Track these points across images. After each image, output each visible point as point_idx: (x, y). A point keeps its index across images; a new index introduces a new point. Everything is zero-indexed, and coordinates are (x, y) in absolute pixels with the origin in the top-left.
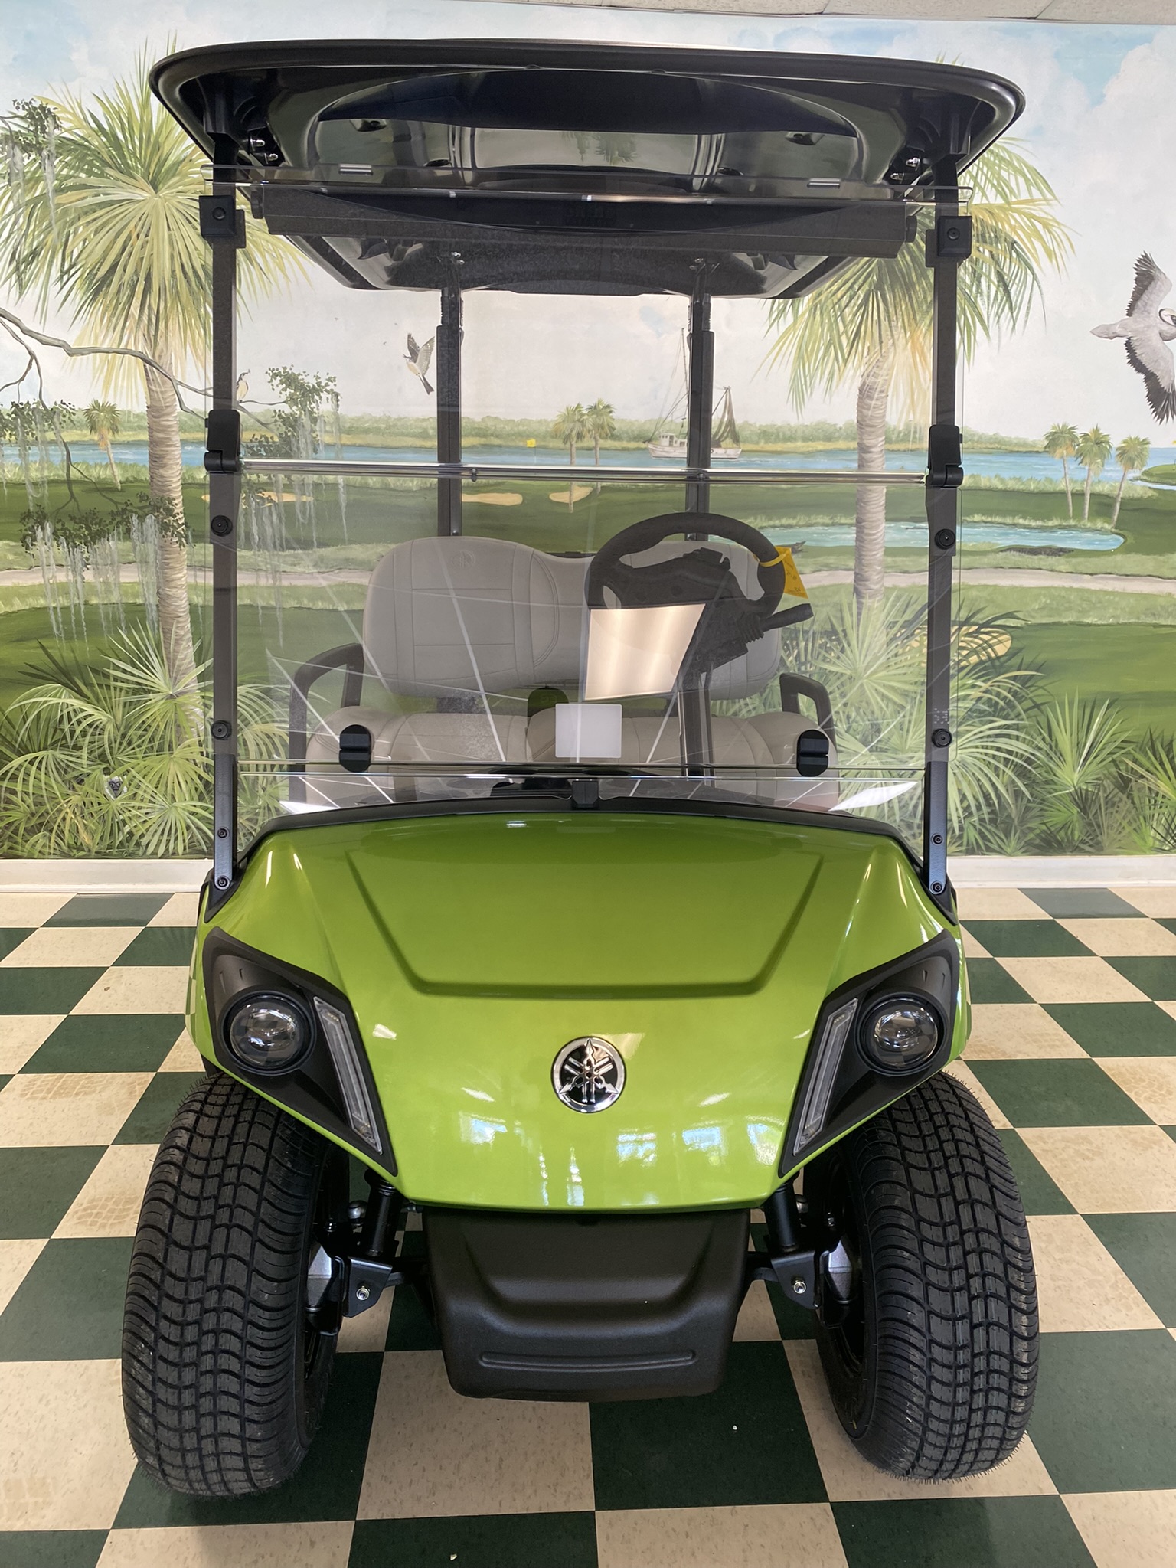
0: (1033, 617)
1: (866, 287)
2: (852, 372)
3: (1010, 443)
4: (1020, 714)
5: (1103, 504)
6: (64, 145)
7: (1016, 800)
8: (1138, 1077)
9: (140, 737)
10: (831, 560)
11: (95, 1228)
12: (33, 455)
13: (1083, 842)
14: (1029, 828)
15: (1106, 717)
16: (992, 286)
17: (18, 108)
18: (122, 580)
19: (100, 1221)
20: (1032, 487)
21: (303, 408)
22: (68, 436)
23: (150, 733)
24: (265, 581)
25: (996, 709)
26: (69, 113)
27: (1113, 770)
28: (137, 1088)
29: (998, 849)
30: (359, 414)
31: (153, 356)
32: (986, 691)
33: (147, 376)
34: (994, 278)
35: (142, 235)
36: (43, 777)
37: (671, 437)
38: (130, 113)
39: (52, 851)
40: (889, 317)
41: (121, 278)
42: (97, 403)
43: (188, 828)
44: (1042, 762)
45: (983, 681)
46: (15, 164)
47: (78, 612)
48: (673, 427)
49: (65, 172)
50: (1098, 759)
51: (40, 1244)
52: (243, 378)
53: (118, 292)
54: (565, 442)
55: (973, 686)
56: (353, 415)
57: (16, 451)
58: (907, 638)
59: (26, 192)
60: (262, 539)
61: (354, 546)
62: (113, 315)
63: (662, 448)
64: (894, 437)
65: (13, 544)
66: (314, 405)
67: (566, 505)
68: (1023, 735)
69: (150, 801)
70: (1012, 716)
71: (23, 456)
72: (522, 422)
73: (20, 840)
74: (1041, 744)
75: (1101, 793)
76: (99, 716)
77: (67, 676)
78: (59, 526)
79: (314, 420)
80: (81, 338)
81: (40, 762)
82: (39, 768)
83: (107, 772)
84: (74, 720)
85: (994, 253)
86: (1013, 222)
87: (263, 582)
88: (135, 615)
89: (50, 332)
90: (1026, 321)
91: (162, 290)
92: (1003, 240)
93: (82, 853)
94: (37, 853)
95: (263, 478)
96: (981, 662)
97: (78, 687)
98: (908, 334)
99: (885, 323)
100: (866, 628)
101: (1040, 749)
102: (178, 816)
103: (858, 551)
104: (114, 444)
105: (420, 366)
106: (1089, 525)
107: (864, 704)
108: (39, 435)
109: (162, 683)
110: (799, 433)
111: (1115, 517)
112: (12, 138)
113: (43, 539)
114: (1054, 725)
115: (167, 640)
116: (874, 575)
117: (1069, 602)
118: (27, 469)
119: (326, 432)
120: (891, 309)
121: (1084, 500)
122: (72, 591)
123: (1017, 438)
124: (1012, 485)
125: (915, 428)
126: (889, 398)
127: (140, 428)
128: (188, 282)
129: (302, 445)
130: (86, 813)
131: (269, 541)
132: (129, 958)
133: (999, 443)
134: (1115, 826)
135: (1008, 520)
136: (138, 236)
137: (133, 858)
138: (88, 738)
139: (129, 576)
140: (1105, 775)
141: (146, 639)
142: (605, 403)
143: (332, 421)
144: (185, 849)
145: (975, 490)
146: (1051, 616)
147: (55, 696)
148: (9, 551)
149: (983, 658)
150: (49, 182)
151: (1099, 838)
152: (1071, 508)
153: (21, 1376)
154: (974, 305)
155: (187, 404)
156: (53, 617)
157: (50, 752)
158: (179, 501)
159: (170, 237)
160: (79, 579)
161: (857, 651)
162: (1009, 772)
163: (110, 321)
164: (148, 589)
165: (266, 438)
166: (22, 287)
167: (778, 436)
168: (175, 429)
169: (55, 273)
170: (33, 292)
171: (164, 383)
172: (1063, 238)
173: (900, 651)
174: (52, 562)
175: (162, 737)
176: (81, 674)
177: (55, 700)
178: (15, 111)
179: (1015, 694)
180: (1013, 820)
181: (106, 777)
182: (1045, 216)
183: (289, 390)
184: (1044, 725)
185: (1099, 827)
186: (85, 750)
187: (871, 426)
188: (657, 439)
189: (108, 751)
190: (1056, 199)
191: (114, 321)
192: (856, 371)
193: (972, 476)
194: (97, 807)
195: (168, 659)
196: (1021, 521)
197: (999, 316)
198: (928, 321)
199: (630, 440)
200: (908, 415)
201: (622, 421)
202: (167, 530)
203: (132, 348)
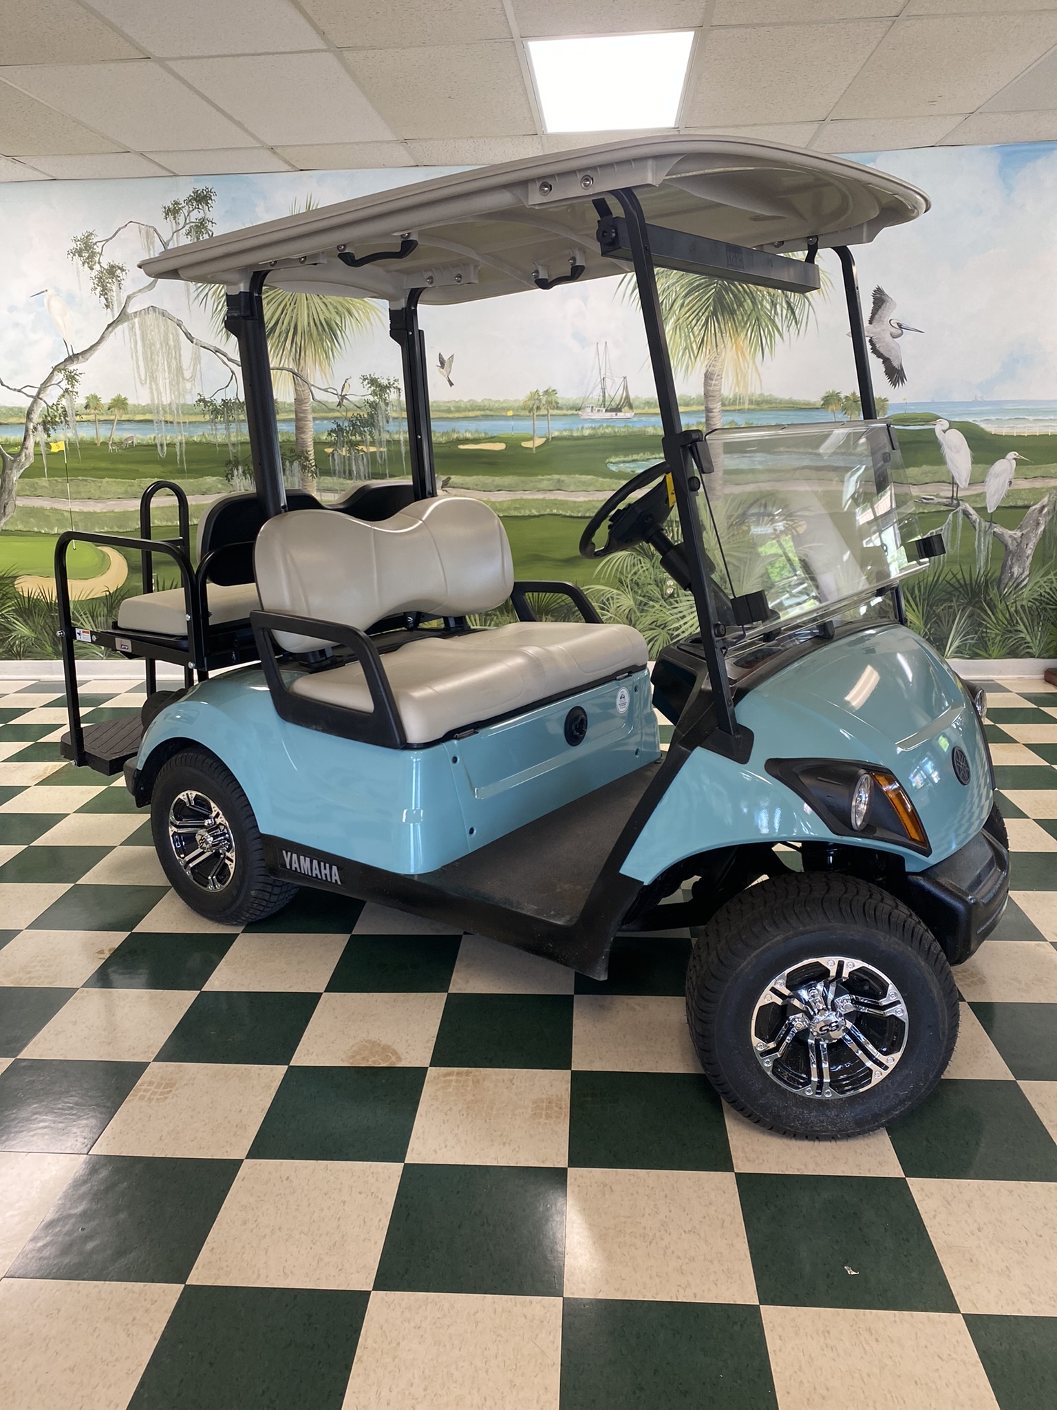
1: (706, 314)
2: (700, 364)
3: (800, 404)
12: (233, 428)
16: (784, 310)
21: (381, 396)
31: (298, 370)
33: (295, 382)
34: (784, 304)
35: (292, 304)
37: (593, 407)
40: (721, 331)
41: (281, 328)
48: (594, 401)
52: (348, 381)
53: (279, 336)
54: (530, 412)
57: (224, 426)
60: (358, 473)
62: (276, 349)
63: (587, 414)
64: (727, 403)
65: (221, 479)
66: (387, 395)
67: (531, 449)
71: (227, 429)
72: (505, 401)
78: (246, 468)
79: (387, 404)
90: (805, 331)
91: (303, 333)
95: (358, 438)
98: (733, 341)
99: (719, 335)
105: (446, 370)
108: (236, 417)
113: (238, 475)
116: (719, 485)
118: (229, 437)
119: (394, 410)
120: (722, 326)
123: (804, 400)
125: (740, 397)
126: (723, 379)
127: (291, 411)
128: (317, 328)
129: (380, 416)
131: (362, 474)
133: (793, 403)
136: (290, 305)
142: (553, 389)
143: (395, 403)
148: (219, 482)
154: (773, 322)
155: (317, 397)
158: (312, 452)
159: (308, 304)
163: (275, 352)
167: (656, 404)
168: (310, 411)
171: (304, 386)
172: (827, 280)
174: (242, 488)
183: (372, 388)
187: (713, 396)
188: (584, 409)
192: (702, 364)
197: (788, 327)
198: (745, 332)
199: (567, 409)
200: (735, 389)
201: (563, 398)
202: (305, 469)
203: (286, 366)
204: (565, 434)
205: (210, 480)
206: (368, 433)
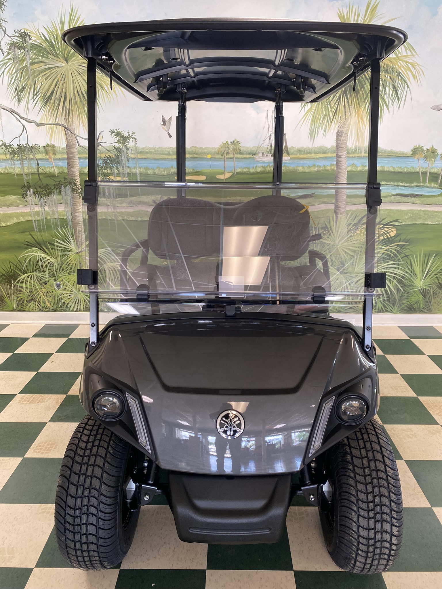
0: (405, 222)
1: (340, 92)
2: (334, 126)
3: (397, 153)
4: (399, 259)
5: (434, 177)
6: (33, 47)
7: (398, 292)
8: (435, 405)
9: (67, 268)
10: (326, 200)
11: (39, 454)
12: (25, 164)
13: (424, 308)
14: (402, 303)
15: (434, 260)
16: (391, 90)
17: (16, 33)
18: (59, 210)
19: (41, 451)
20: (406, 170)
21: (123, 145)
22: (38, 156)
23: (70, 266)
24: (111, 210)
25: (390, 257)
26: (35, 34)
27: (437, 281)
28: (59, 401)
29: (390, 311)
30: (144, 146)
31: (68, 126)
32: (386, 251)
33: (66, 133)
34: (391, 87)
35: (62, 80)
36: (32, 282)
37: (263, 153)
38: (57, 33)
39: (36, 309)
40: (349, 104)
41: (55, 97)
42: (48, 144)
43: (85, 301)
44: (408, 277)
45: (385, 247)
46: (15, 54)
47: (43, 222)
48: (264, 149)
49: (33, 57)
50: (431, 277)
51: (20, 459)
52: (101, 134)
53: (54, 102)
54: (222, 156)
55: (382, 248)
56: (142, 147)
57: (19, 162)
58: (355, 230)
59: (19, 65)
60: (109, 194)
61: (143, 196)
62: (52, 111)
63: (259, 157)
64: (350, 152)
65: (19, 197)
66: (127, 143)
67: (223, 180)
68: (400, 267)
69: (71, 291)
70: (397, 260)
71: (22, 164)
72: (206, 148)
73: (25, 305)
74: (408, 271)
75: (431, 290)
76: (52, 260)
77: (39, 245)
78: (35, 190)
79: (128, 149)
80: (41, 120)
81: (31, 277)
82: (31, 279)
83: (55, 280)
84: (43, 262)
85: (392, 77)
86: (399, 65)
87: (110, 210)
88: (63, 223)
89: (30, 117)
90: (404, 104)
91: (70, 100)
92: (395, 72)
93: (47, 310)
94: (31, 309)
95: (109, 171)
96: (385, 239)
97: (43, 249)
98: (356, 111)
99: (347, 107)
100: (339, 227)
101: (407, 273)
102: (81, 297)
103: (336, 196)
104: (55, 159)
105: (167, 127)
106: (428, 185)
107: (338, 256)
108: (27, 156)
109: (74, 248)
110: (313, 151)
111: (439, 182)
112: (13, 45)
113: (30, 195)
114: (413, 263)
115: (75, 232)
116: (342, 205)
117: (420, 215)
118: (23, 169)
119: (132, 153)
120: (350, 101)
121: (426, 175)
122: (41, 214)
123: (400, 151)
124: (397, 170)
125: (359, 148)
126: (348, 136)
127: (64, 153)
128: (80, 97)
129: (123, 159)
130: (48, 295)
131: (112, 195)
132: (62, 350)
133: (392, 153)
134: (437, 302)
135: (396, 184)
136: (61, 80)
137: (65, 311)
138: (48, 268)
139: (61, 208)
140: (433, 283)
141: (68, 231)
142: (237, 140)
143: (134, 149)
144: (84, 308)
145: (383, 172)
146: (412, 221)
147: (36, 253)
148: (18, 199)
149: (385, 238)
150: (28, 61)
151: (430, 307)
152: (421, 178)
153: (9, 509)
154: (383, 99)
155: (81, 144)
156: (34, 224)
157: (34, 273)
158: (78, 180)
160: (43, 210)
161: (335, 235)
162: (395, 282)
163: (52, 113)
164: (68, 213)
165: (110, 156)
166: (19, 101)
167: (305, 152)
168: (77, 153)
169: (31, 95)
170: (23, 103)
171: (72, 136)
172: (420, 71)
173: (353, 235)
174: (33, 203)
175: (75, 268)
176: (45, 244)
177: (36, 254)
178: (15, 34)
179: (398, 251)
180: (396, 300)
181: (55, 282)
182: (412, 62)
183: (118, 138)
184: (409, 263)
185: (430, 303)
186: (47, 272)
187: (341, 147)
188: (257, 154)
189: (55, 273)
190: (417, 54)
191: (53, 113)
192: (335, 126)
193: (382, 166)
194: (52, 293)
195: (76, 239)
196: (401, 184)
197: (393, 102)
198: (364, 105)
199: (247, 154)
200: (356, 143)
201: (244, 147)
202: (74, 191)
203: (60, 123)
204: (245, 170)
205: (12, 198)
206: (115, 168)
